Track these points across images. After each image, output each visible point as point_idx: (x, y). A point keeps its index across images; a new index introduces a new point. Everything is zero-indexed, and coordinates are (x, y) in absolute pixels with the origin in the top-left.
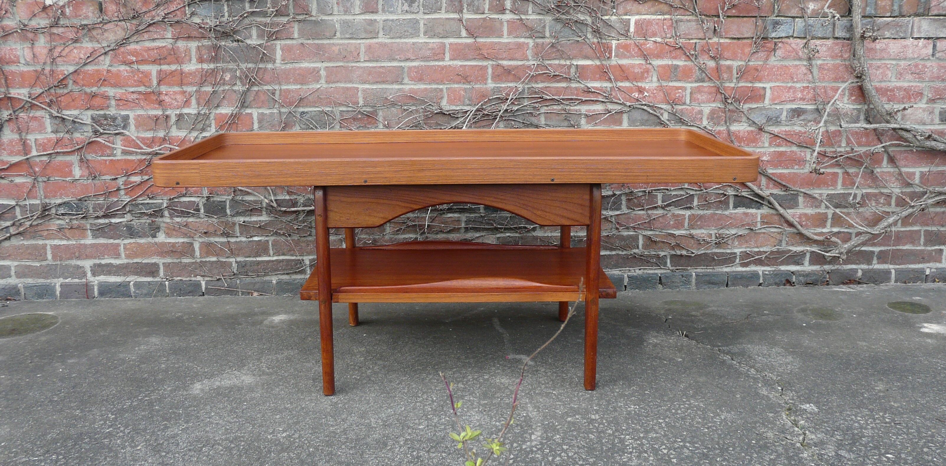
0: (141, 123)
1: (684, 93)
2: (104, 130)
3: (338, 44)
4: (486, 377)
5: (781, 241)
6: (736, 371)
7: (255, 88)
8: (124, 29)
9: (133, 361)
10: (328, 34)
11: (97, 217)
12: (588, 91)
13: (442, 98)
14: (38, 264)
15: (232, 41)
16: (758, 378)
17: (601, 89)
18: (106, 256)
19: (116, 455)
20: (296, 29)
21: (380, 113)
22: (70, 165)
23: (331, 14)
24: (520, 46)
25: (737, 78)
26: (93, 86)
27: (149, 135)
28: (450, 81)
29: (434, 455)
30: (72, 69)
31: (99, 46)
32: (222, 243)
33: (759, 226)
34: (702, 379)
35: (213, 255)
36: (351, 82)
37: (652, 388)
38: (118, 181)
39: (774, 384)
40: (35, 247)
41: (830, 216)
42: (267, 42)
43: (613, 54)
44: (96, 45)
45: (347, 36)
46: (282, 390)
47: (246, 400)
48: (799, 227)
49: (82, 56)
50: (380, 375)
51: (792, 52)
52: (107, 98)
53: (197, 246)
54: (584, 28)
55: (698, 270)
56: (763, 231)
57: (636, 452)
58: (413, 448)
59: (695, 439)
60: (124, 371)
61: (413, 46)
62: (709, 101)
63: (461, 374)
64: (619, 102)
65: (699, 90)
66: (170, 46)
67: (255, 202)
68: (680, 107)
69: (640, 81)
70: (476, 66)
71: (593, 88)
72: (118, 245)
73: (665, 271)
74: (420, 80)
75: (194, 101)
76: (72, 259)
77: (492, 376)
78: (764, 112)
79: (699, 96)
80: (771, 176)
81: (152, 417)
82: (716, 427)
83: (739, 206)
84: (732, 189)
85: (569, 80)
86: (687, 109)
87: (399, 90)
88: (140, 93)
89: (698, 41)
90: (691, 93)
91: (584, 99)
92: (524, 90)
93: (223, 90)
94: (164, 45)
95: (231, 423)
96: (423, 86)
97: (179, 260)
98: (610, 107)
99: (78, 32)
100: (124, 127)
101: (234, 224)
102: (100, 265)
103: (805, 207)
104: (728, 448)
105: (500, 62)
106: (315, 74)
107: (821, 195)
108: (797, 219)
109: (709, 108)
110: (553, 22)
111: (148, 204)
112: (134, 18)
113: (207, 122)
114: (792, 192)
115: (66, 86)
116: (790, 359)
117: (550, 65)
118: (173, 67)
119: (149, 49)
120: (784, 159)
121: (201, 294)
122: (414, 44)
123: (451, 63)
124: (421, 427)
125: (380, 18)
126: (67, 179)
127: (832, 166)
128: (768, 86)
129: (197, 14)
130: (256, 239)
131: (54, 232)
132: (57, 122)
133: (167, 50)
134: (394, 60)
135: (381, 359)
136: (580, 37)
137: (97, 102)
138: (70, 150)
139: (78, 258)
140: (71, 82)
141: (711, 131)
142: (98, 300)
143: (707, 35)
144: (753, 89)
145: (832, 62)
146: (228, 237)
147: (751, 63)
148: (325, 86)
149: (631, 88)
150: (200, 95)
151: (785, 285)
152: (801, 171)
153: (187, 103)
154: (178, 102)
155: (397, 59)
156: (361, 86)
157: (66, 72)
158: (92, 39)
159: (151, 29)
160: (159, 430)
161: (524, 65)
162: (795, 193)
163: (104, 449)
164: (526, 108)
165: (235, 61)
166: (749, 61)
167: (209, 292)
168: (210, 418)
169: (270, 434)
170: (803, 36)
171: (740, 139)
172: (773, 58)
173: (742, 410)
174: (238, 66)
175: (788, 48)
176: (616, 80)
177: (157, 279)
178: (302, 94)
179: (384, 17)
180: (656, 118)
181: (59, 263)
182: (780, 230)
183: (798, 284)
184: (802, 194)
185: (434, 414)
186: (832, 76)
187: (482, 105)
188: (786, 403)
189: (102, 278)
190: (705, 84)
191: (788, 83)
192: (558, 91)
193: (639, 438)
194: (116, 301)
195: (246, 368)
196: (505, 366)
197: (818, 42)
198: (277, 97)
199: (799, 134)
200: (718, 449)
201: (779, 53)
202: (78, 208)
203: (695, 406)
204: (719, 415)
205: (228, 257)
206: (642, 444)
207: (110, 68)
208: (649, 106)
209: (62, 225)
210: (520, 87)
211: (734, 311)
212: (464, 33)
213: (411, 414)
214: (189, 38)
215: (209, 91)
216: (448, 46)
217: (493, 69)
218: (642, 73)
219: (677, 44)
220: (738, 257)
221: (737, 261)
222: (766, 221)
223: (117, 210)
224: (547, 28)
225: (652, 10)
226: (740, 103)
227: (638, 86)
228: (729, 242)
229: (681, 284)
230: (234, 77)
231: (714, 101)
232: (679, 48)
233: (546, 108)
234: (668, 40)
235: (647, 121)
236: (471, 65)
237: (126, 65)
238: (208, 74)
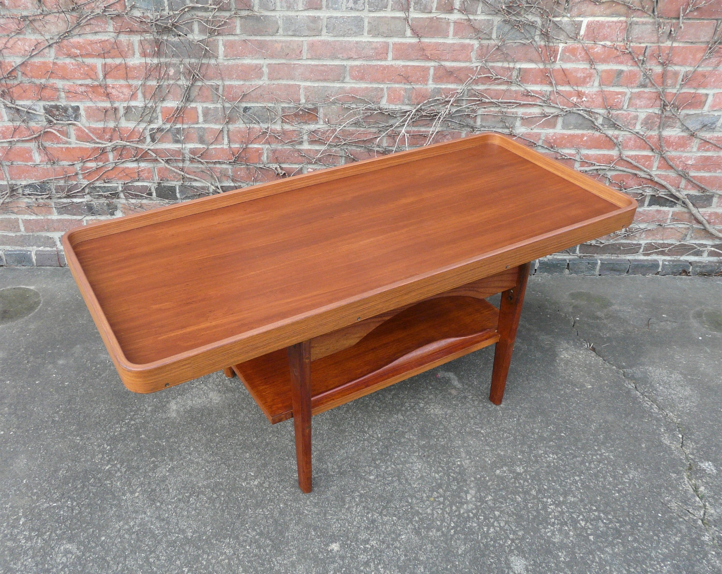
0: (91, 114)
1: (623, 99)
2: (57, 120)
3: (280, 41)
5: (686, 235)
7: (199, 83)
8: (65, 22)
10: (270, 31)
11: (60, 198)
12: (527, 94)
13: (382, 97)
14: (13, 235)
15: (174, 36)
17: (540, 93)
19: (120, 504)
20: (238, 25)
21: (321, 110)
22: (29, 151)
23: (274, 10)
24: (464, 47)
25: (681, 85)
26: (41, 78)
27: (100, 125)
28: (391, 81)
30: (19, 61)
31: (43, 38)
36: (293, 79)
38: (75, 166)
40: (9, 220)
42: (209, 38)
43: (558, 57)
44: (40, 38)
45: (290, 33)
49: (27, 48)
52: (57, 90)
54: (532, 30)
55: (603, 257)
56: (672, 226)
61: (355, 45)
62: (646, 107)
64: (556, 106)
65: (639, 96)
66: (113, 40)
67: (203, 188)
68: (616, 113)
69: (580, 86)
70: (418, 66)
71: (533, 91)
73: (573, 257)
74: (362, 79)
75: (140, 95)
76: (42, 231)
78: (700, 118)
79: (638, 102)
80: (692, 179)
83: (654, 204)
84: (651, 189)
85: (510, 83)
86: (623, 114)
87: (340, 88)
88: (87, 86)
89: (649, 45)
90: (630, 99)
91: (522, 102)
92: (463, 92)
93: (168, 85)
94: (106, 38)
96: (363, 85)
98: (548, 110)
99: (19, 23)
100: (76, 118)
103: (717, 206)
105: (443, 63)
106: (257, 69)
108: (707, 218)
109: (645, 114)
110: (501, 23)
111: (104, 187)
112: (73, 9)
113: (154, 115)
114: (708, 194)
115: (16, 78)
117: (493, 67)
118: (118, 61)
119: (92, 43)
120: (709, 163)
122: (357, 43)
123: (393, 63)
125: (323, 15)
126: (29, 164)
128: (711, 92)
129: (136, 7)
132: (12, 112)
133: (110, 44)
134: (336, 58)
136: (528, 39)
137: (47, 93)
138: (27, 138)
139: (48, 230)
140: (20, 73)
141: (643, 135)
143: (661, 39)
144: (695, 95)
147: (700, 69)
148: (268, 82)
149: (571, 92)
150: (145, 89)
151: (680, 274)
153: (133, 96)
154: (125, 95)
156: (303, 84)
157: (14, 64)
158: (35, 30)
159: (93, 22)
161: (466, 67)
162: (711, 194)
164: (464, 110)
165: (178, 56)
166: (698, 67)
171: (669, 144)
174: (181, 60)
176: (557, 84)
178: (245, 90)
179: (329, 15)
180: (590, 122)
181: (31, 234)
182: (688, 226)
183: (693, 274)
184: (717, 196)
187: (422, 106)
190: (646, 90)
192: (498, 94)
198: (220, 93)
202: (43, 189)
207: (55, 61)
208: (585, 111)
209: (29, 203)
210: (460, 88)
211: (635, 311)
212: (409, 32)
214: (132, 32)
215: (154, 86)
216: (391, 46)
217: (434, 70)
218: (585, 78)
219: (627, 49)
220: (642, 248)
221: (641, 250)
222: (676, 218)
223: (78, 192)
224: (495, 29)
225: (608, 11)
226: (678, 109)
227: (578, 91)
228: (638, 235)
229: (587, 269)
230: (178, 72)
231: (652, 107)
232: (628, 54)
233: (483, 110)
234: (618, 44)
235: (581, 124)
236: (414, 66)
237: (71, 58)
238: (152, 69)
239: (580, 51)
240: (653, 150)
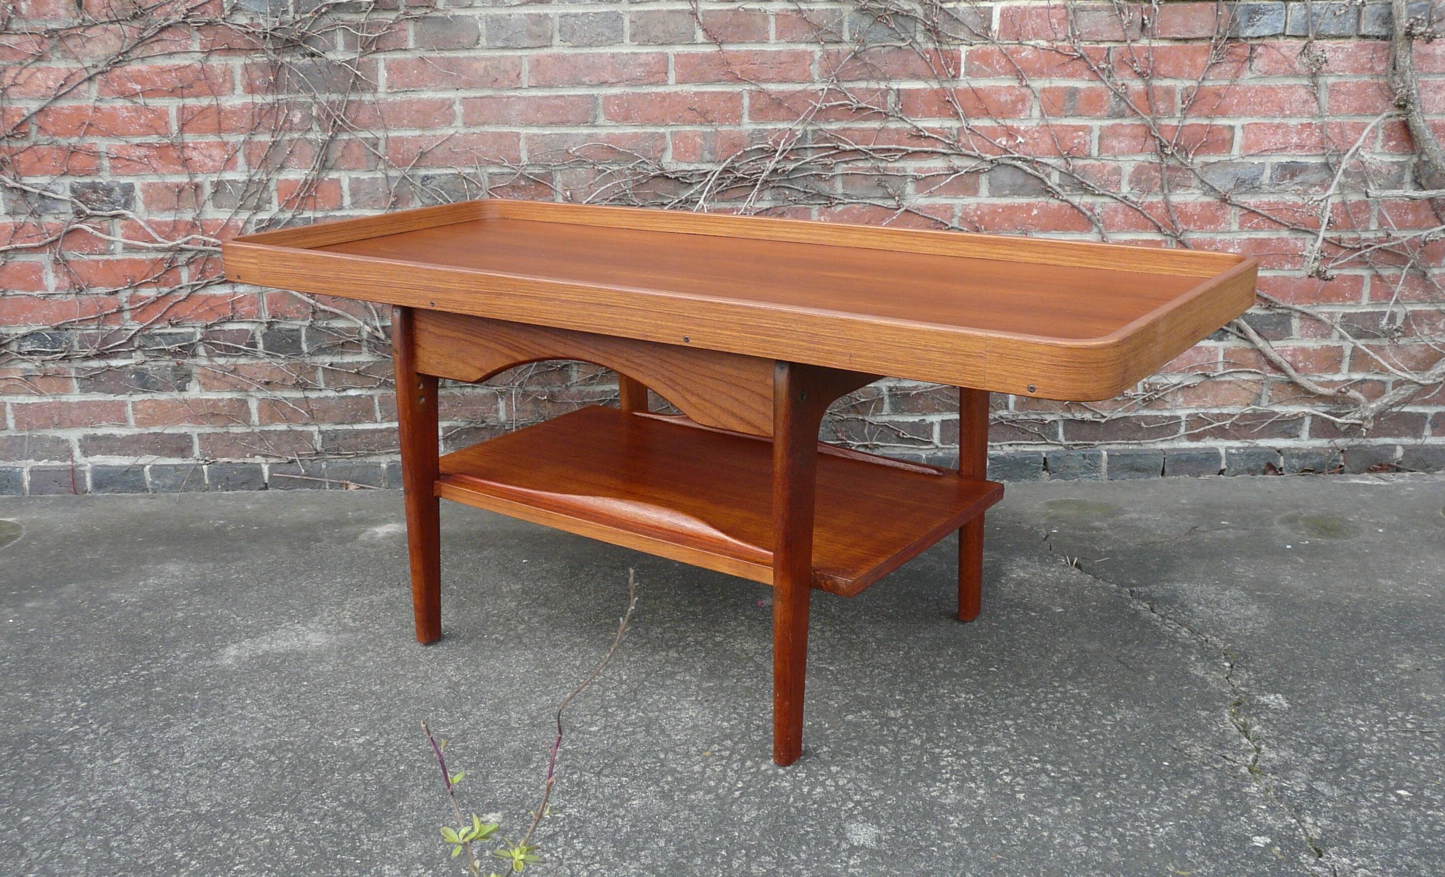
0: (154, 197)
1: (1088, 138)
2: (93, 209)
3: (483, 59)
4: (718, 639)
5: (1259, 396)
6: (1154, 632)
7: (345, 136)
8: (119, 37)
9: (133, 604)
10: (465, 41)
11: (87, 358)
12: (918, 135)
13: (663, 150)
15: (303, 56)
16: (1193, 645)
17: (941, 131)
18: (104, 423)
19: (78, 774)
20: (411, 30)
21: (559, 177)
22: (38, 269)
23: (470, 6)
24: (797, 57)
25: (1183, 110)
26: (71, 136)
27: (168, 217)
28: (676, 120)
29: (607, 780)
30: (34, 106)
31: (80, 66)
32: (295, 401)
33: (1221, 369)
34: (1093, 646)
35: (281, 421)
36: (506, 123)
37: (1003, 661)
38: (118, 296)
39: (1218, 657)
41: (1348, 352)
42: (361, 57)
43: (963, 70)
44: (74, 65)
45: (499, 44)
46: (370, 659)
47: (307, 678)
48: (1292, 372)
49: (51, 84)
50: (538, 634)
51: (1282, 63)
52: (97, 155)
53: (253, 405)
54: (910, 25)
55: (1113, 447)
56: (1228, 379)
57: (957, 780)
58: (574, 767)
59: (1064, 758)
60: (115, 624)
61: (612, 60)
62: (1132, 152)
63: (676, 632)
64: (972, 153)
65: (1114, 132)
66: (198, 66)
67: (349, 330)
68: (1080, 163)
69: (1009, 118)
70: (722, 93)
71: (927, 129)
72: (124, 404)
73: (1054, 448)
74: (626, 118)
75: (241, 159)
76: (48, 427)
77: (729, 636)
78: (1231, 169)
79: (1115, 143)
81: (147, 706)
82: (1104, 735)
85: (884, 116)
86: (1093, 166)
87: (590, 136)
88: (150, 146)
89: (1112, 45)
90: (1100, 138)
91: (911, 149)
92: (805, 135)
93: (291, 141)
94: (188, 63)
95: (275, 718)
96: (630, 130)
97: (225, 430)
98: (957, 162)
99: (42, 42)
100: (126, 205)
101: (315, 368)
102: (94, 438)
103: (1303, 336)
104: (1118, 774)
105: (765, 86)
106: (444, 110)
107: (1331, 315)
108: (1289, 358)
109: (1133, 164)
110: (855, 14)
111: (170, 334)
112: (135, 17)
113: (265, 195)
114: (1280, 311)
115: (26, 135)
116: (1254, 608)
117: (851, 90)
118: (205, 102)
119: (163, 71)
120: (1266, 252)
121: (262, 486)
122: (613, 56)
123: (679, 88)
124: (594, 729)
125: (553, 11)
126: (35, 293)
127: (1352, 264)
128: (1237, 123)
129: (241, 9)
130: (352, 393)
131: (17, 382)
132: (14, 197)
133: (193, 72)
134: (581, 84)
135: (544, 605)
136: (903, 40)
137: (78, 162)
138: (36, 244)
139: (59, 426)
140: (34, 128)
141: (1136, 203)
142: (92, 497)
143: (1129, 34)
144: (1211, 130)
145: (1355, 80)
146: (305, 389)
147: (1207, 84)
148: (462, 131)
149: (994, 128)
150: (251, 149)
151: (1263, 473)
152: (1297, 274)
153: (230, 163)
154: (214, 161)
155: (584, 84)
156: (524, 131)
157: (25, 112)
158: (67, 54)
159: (165, 35)
160: (155, 730)
161: (805, 90)
162: (1285, 311)
163: (59, 762)
164: (807, 166)
165: (309, 90)
166: (1203, 79)
167: (275, 482)
168: (242, 708)
169: (338, 738)
170: (1302, 33)
171: (1187, 218)
172: (1249, 74)
173: (1154, 705)
174: (314, 97)
175: (1275, 55)
176: (967, 116)
177: (190, 461)
178: (424, 146)
179: (562, 10)
180: (1037, 181)
181: (26, 433)
182: (1257, 377)
183: (1289, 471)
184: (1298, 315)
185: (619, 707)
186: (1355, 104)
187: (733, 161)
188: (1235, 692)
189: (99, 459)
190: (1126, 122)
191: (1275, 117)
192: (866, 137)
193: (967, 755)
194: (121, 498)
195: (316, 619)
196: (755, 619)
197: (1329, 44)
198: (381, 151)
199: (1292, 208)
200: (1102, 776)
201: (1259, 64)
202: (56, 342)
203: (1074, 696)
204: (1112, 713)
205: (306, 424)
206: (970, 766)
207: (98, 104)
208: (1025, 161)
209: (30, 371)
210: (799, 129)
211: (1168, 520)
212: (700, 36)
213: (581, 705)
214: (230, 50)
215: (266, 142)
216: (672, 59)
217: (751, 99)
218: (1014, 103)
219: (1076, 52)
220: (1183, 424)
221: (1182, 430)
222: (1233, 362)
223: (120, 346)
224: (846, 25)
226: (1187, 154)
227: (1006, 126)
228: (1168, 398)
229: (1083, 470)
230: (308, 117)
231: (1141, 151)
232: (1078, 58)
233: (845, 166)
234: (1060, 43)
235: (1022, 186)
236: (713, 92)
237: (125, 97)
238: (264, 113)
239: (996, 56)
240: (1159, 229)
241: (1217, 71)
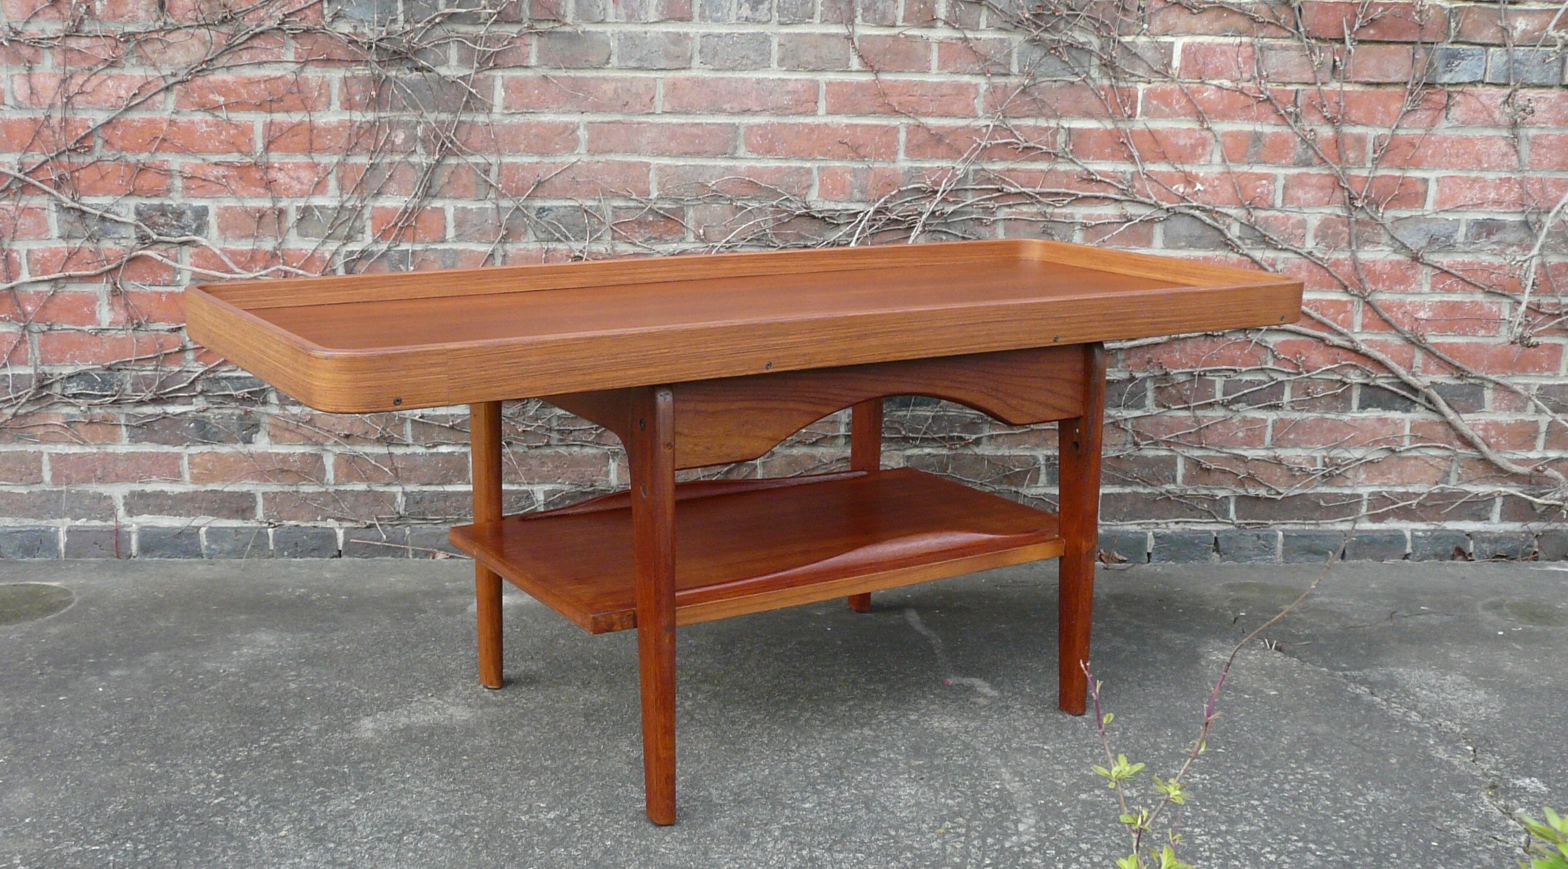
0: (230, 223)
1: (1272, 187)
2: (160, 235)
3: (614, 80)
4: (913, 717)
5: (1447, 474)
6: (1383, 715)
7: (452, 161)
8: (204, 43)
9: (234, 674)
10: (594, 60)
11: (141, 403)
12: (1089, 179)
13: (809, 187)
14: (24, 490)
15: (411, 70)
16: (1428, 729)
17: (1113, 175)
18: (154, 478)
19: (243, 846)
20: (533, 50)
21: (691, 213)
22: (91, 301)
23: (602, 22)
24: (960, 90)
25: (1374, 160)
26: (141, 151)
27: (246, 245)
28: (825, 155)
29: (841, 856)
30: (102, 117)
31: (156, 74)
32: (378, 457)
33: (1407, 443)
34: (1320, 729)
35: (361, 480)
36: (635, 152)
37: (1229, 742)
38: (181, 333)
39: (1458, 741)
40: (21, 458)
41: (1543, 428)
42: (477, 73)
43: (1139, 109)
44: (152, 73)
45: (632, 64)
46: (529, 733)
47: (464, 752)
48: (1484, 448)
49: (123, 93)
50: (710, 711)
51: (1482, 112)
52: (168, 173)
53: (329, 461)
54: (1085, 59)
55: (1288, 527)
56: (1415, 453)
57: (1218, 858)
58: (800, 843)
59: (1325, 837)
60: (222, 694)
61: (756, 86)
62: (1319, 203)
63: (864, 710)
64: (1147, 200)
65: (1299, 181)
66: (291, 77)
68: (1262, 214)
69: (1187, 163)
70: (876, 126)
71: (1100, 173)
72: (178, 457)
73: (1225, 527)
74: (769, 150)
75: (332, 183)
76: (88, 481)
77: (924, 715)
78: (1424, 226)
79: (1300, 193)
80: (1433, 349)
81: (294, 778)
82: (1360, 815)
83: (1370, 406)
84: (1358, 372)
85: (1052, 156)
86: (1276, 218)
87: (727, 168)
88: (230, 165)
89: (1301, 87)
90: (1285, 187)
91: (1081, 194)
92: (966, 175)
93: (391, 163)
94: (279, 74)
95: (444, 792)
96: (773, 164)
97: (294, 488)
98: (1131, 210)
99: (117, 46)
100: (198, 231)
101: (403, 420)
102: (142, 495)
103: (1496, 409)
104: (1387, 854)
105: (923, 120)
106: (567, 136)
107: (1527, 387)
108: (1480, 433)
109: (1319, 216)
110: (1025, 45)
111: (238, 378)
112: (224, 21)
113: (357, 224)
114: (1472, 381)
115: (90, 149)
116: (1481, 695)
117: (1018, 128)
118: (296, 117)
119: (251, 82)
120: (1458, 316)
121: (336, 553)
122: (759, 82)
123: (829, 120)
124: (807, 805)
125: (694, 30)
126: (87, 328)
127: (1550, 332)
128: (1432, 175)
129: (345, 17)
130: (444, 449)
131: (58, 429)
132: (71, 219)
133: (285, 84)
134: (721, 111)
135: (705, 681)
136: (1077, 74)
137: (148, 180)
138: (93, 272)
139: (101, 480)
140: (100, 142)
141: (1321, 259)
142: (139, 562)
143: (1320, 76)
144: (1404, 182)
145: (1558, 133)
146: (390, 444)
147: (1401, 132)
148: (586, 158)
149: (1171, 175)
150: (345, 172)
151: (1453, 558)
152: (1492, 341)
153: (319, 187)
154: (302, 183)
155: (725, 111)
156: (654, 161)
157: (91, 124)
158: (143, 61)
159: (256, 43)
160: (313, 803)
161: (967, 126)
162: (1478, 382)
163: (218, 834)
164: (970, 209)
165: (415, 107)
166: (1397, 127)
167: (350, 549)
168: (403, 782)
169: (525, 813)
170: (1503, 81)
171: (1376, 277)
172: (1443, 124)
173: (1405, 787)
174: (421, 115)
175: (1474, 104)
176: (1143, 160)
177: (251, 524)
178: (541, 175)
179: (704, 30)
180: (1216, 233)
181: (64, 489)
182: (1447, 453)
183: (1479, 557)
184: (1491, 385)
185: (826, 783)
186: (1557, 159)
187: (886, 202)
188: (1485, 775)
189: (146, 520)
190: (1313, 171)
191: (1472, 170)
192: (1032, 178)
193: (1219, 833)
194: (174, 563)
195: (451, 692)
196: (946, 698)
197: (1532, 93)
198: (492, 179)
199: (1489, 269)
200: (1369, 855)
201: (1456, 112)
202: (106, 384)
203: (1315, 778)
204: (1361, 794)
205: (388, 484)
206: (1226, 845)
207: (174, 116)
208: (1204, 210)
209: (72, 416)
210: (960, 167)
211: (1362, 604)
212: (855, 63)
213: (785, 782)
214: (329, 61)
215: (362, 165)
216: (823, 88)
217: (908, 133)
218: (1194, 147)
219: (1262, 93)
220: (1365, 503)
221: (1364, 510)
222: (1420, 435)
223: (179, 390)
224: (1015, 56)
225: (1216, 26)
226: (1377, 208)
227: (1184, 172)
228: (1349, 474)
229: (1256, 552)
230: (412, 138)
231: (1328, 203)
232: (1265, 101)
233: (1007, 210)
234: (1245, 84)
235: (1200, 238)
236: (867, 125)
237: (206, 110)
238: (362, 132)
239: (1176, 96)
240: (1345, 288)
241: (1412, 118)
